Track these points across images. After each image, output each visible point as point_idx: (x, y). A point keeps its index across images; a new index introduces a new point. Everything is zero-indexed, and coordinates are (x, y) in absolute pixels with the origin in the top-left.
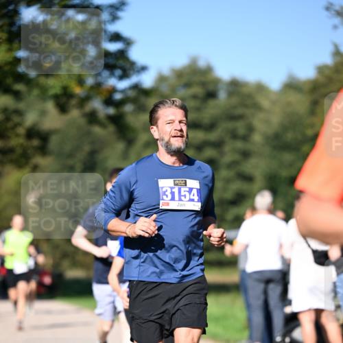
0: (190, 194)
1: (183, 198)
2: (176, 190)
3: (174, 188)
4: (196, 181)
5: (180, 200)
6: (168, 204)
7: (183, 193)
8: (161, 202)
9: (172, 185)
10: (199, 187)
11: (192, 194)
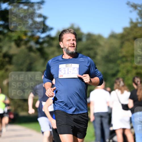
0: (73, 70)
1: (69, 73)
2: (66, 69)
3: (65, 68)
4: (77, 64)
5: (68, 73)
6: (62, 76)
7: (70, 70)
8: (59, 75)
9: (65, 67)
10: (78, 67)
11: (74, 70)
